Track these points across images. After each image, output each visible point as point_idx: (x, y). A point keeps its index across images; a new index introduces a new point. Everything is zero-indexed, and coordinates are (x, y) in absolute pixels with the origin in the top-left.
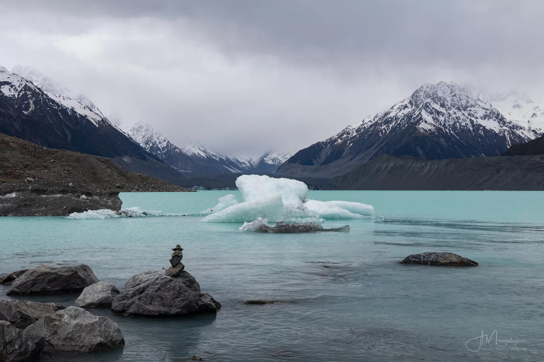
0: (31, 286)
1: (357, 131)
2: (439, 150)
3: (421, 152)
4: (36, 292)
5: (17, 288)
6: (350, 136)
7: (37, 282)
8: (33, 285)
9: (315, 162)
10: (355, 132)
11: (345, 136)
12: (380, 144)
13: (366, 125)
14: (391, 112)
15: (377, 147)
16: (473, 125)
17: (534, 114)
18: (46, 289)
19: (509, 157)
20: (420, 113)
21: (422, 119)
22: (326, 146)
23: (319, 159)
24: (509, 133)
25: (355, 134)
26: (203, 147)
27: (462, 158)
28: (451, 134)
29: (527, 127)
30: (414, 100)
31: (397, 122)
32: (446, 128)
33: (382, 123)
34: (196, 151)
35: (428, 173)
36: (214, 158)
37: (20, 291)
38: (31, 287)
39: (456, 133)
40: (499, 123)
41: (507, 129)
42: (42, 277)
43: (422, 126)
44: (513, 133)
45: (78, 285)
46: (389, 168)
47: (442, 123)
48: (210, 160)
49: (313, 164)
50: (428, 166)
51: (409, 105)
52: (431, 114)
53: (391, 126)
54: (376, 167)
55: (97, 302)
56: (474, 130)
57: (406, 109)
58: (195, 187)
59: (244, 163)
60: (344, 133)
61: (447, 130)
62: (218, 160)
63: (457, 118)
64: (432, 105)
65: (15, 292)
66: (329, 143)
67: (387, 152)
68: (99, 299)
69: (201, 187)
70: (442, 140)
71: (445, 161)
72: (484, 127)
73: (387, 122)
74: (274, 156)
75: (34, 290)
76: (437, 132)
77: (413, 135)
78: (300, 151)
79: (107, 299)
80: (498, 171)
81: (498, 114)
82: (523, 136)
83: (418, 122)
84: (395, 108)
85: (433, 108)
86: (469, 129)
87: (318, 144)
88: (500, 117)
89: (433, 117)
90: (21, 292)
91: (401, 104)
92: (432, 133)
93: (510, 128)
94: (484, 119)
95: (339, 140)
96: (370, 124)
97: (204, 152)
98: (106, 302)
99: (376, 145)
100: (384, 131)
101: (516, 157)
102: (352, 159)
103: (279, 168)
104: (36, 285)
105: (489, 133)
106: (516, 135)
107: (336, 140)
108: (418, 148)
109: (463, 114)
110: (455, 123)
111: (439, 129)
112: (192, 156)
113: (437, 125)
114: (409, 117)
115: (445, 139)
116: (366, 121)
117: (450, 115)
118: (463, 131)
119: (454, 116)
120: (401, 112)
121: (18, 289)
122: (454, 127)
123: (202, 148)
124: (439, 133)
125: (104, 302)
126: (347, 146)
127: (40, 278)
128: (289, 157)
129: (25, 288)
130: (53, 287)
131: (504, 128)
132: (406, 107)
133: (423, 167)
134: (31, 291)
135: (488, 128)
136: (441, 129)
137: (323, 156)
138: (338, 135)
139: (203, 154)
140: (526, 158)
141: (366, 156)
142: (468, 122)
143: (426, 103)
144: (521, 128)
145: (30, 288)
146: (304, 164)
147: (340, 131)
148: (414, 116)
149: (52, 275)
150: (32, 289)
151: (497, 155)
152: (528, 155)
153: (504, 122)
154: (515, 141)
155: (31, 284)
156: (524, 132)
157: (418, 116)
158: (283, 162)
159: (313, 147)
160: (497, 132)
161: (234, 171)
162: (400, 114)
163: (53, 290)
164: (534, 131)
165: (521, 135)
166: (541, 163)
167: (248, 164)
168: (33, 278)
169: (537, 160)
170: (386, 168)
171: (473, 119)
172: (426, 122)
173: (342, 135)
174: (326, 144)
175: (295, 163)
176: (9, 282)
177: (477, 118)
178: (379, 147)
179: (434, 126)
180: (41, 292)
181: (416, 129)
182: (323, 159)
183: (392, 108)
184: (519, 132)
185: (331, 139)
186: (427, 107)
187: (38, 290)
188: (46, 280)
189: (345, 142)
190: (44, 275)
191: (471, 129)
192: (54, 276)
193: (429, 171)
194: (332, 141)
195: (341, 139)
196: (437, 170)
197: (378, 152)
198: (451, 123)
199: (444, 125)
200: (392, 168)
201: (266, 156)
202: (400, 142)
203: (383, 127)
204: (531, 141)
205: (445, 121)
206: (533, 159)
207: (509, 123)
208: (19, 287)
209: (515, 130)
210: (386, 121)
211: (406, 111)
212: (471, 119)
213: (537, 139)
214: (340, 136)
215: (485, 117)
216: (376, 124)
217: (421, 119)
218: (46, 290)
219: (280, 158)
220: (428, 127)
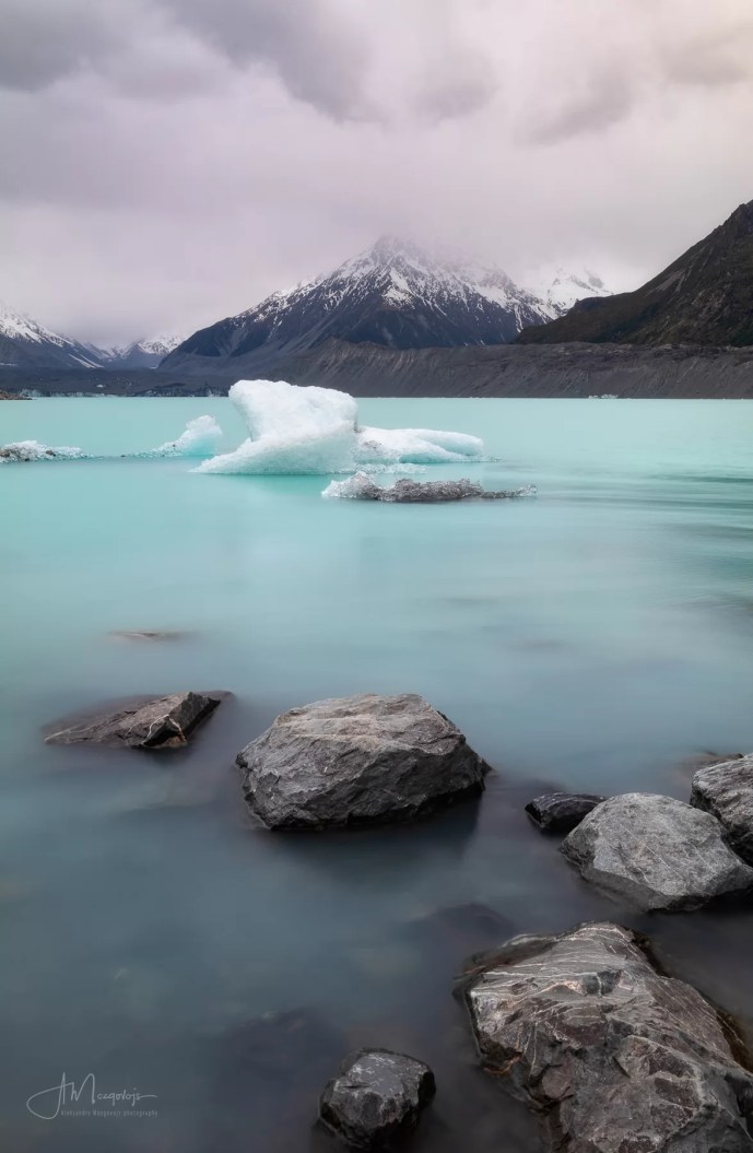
0: (349, 798)
1: (289, 301)
2: (416, 334)
3: (389, 337)
4: (367, 816)
5: (306, 807)
6: (278, 309)
7: (370, 785)
8: (357, 794)
9: (221, 350)
10: (286, 303)
11: (270, 308)
12: (325, 324)
13: (303, 292)
14: (343, 271)
15: (322, 326)
16: (468, 296)
17: (557, 280)
18: (394, 804)
19: (519, 346)
20: (388, 274)
21: (391, 283)
22: (240, 325)
23: (228, 347)
24: (520, 309)
25: (285, 306)
26: (35, 324)
27: (451, 347)
28: (434, 307)
29: (546, 301)
30: (379, 254)
31: (352, 287)
32: (428, 299)
33: (329, 288)
34: (23, 331)
35: (400, 370)
36: (54, 342)
37: (315, 819)
38: (351, 802)
39: (443, 308)
40: (506, 292)
41: (517, 301)
42: (382, 769)
43: (392, 294)
44: (526, 309)
45: (466, 776)
46: (341, 361)
47: (422, 290)
48: (47, 346)
49: (218, 354)
50: (402, 359)
51: (370, 260)
52: (404, 275)
53: (343, 293)
54: (321, 360)
55: (710, 894)
56: (468, 302)
57: (367, 266)
58: (25, 391)
59: (106, 352)
60: (269, 304)
61: (429, 302)
62: (60, 345)
63: (444, 282)
64: (407, 261)
65: (302, 821)
66: (244, 319)
67: (337, 336)
68: (711, 881)
69: (34, 392)
70: (421, 318)
71: (425, 352)
72: (484, 299)
73: (337, 287)
74: (154, 341)
75: (358, 811)
76: (414, 304)
77: (378, 309)
78: (198, 333)
79: (732, 876)
80: (504, 367)
81: (505, 279)
82: (540, 314)
83: (384, 288)
84: (350, 264)
85: (409, 266)
86: (462, 301)
87: (227, 322)
88: (507, 284)
89: (408, 281)
90: (320, 820)
91: (359, 258)
92: (407, 307)
93: (522, 300)
94: (485, 285)
95: (261, 315)
96: (310, 289)
97: (37, 331)
98: (731, 888)
99: (319, 325)
100: (331, 302)
101: (530, 346)
102: (281, 347)
103: (163, 361)
104: (366, 797)
105: (491, 307)
106: (530, 312)
107: (255, 315)
108: (385, 330)
109: (454, 277)
110: (440, 292)
111: (417, 301)
112: (16, 340)
113: (414, 293)
114: (371, 279)
115: (426, 316)
116: (304, 285)
117: (434, 279)
118: (453, 303)
119: (440, 279)
120: (359, 271)
121: (308, 812)
122: (440, 299)
123: (32, 326)
124: (417, 307)
125: (725, 889)
126: (273, 326)
127: (375, 774)
128: (179, 342)
129: (332, 807)
130: (410, 795)
131: (514, 300)
132: (366, 263)
133: (392, 360)
134: (350, 814)
135: (490, 300)
136: (420, 300)
137: (235, 341)
138: (258, 306)
139: (34, 336)
140: (543, 348)
141: (302, 342)
142: (461, 291)
143: (398, 257)
144: (538, 302)
145: (346, 807)
146: (207, 355)
147: (261, 300)
148: (379, 278)
149: (408, 757)
150: (352, 808)
151: (503, 343)
152: (547, 342)
153: (513, 290)
154: (528, 322)
155: (351, 794)
156: (541, 307)
157: (384, 278)
158: (170, 350)
159: (218, 326)
160: (503, 307)
161: (88, 366)
162: (357, 275)
163: (411, 807)
164: (555, 306)
165: (537, 311)
166: (565, 356)
167: (112, 354)
168: (358, 775)
169: (560, 351)
170: (336, 362)
171: (468, 285)
172: (397, 288)
173: (266, 306)
174: (239, 320)
175: (190, 352)
176: (163, 742)
177: (473, 284)
178: (325, 327)
179: (410, 295)
180: (380, 815)
181: (382, 300)
182: (235, 346)
183: (345, 264)
184: (534, 308)
185: (247, 312)
186: (399, 263)
187: (372, 811)
188: (392, 776)
189: (270, 319)
190: (385, 761)
191: (465, 300)
192: (413, 761)
193: (403, 367)
194: (249, 318)
195: (264, 314)
196: (414, 365)
197: (323, 335)
198: (436, 291)
199: (425, 294)
200: (345, 361)
201: (141, 342)
202: (357, 321)
203: (330, 296)
204: (552, 323)
205: (426, 287)
206: (555, 350)
207: (521, 293)
208: (314, 806)
209: (529, 305)
210: (335, 284)
211: (366, 270)
212: (464, 286)
213: (560, 319)
214: (262, 309)
215: (485, 283)
216: (319, 290)
217: (389, 283)
218: (394, 808)
219: (164, 343)
220: (400, 296)
